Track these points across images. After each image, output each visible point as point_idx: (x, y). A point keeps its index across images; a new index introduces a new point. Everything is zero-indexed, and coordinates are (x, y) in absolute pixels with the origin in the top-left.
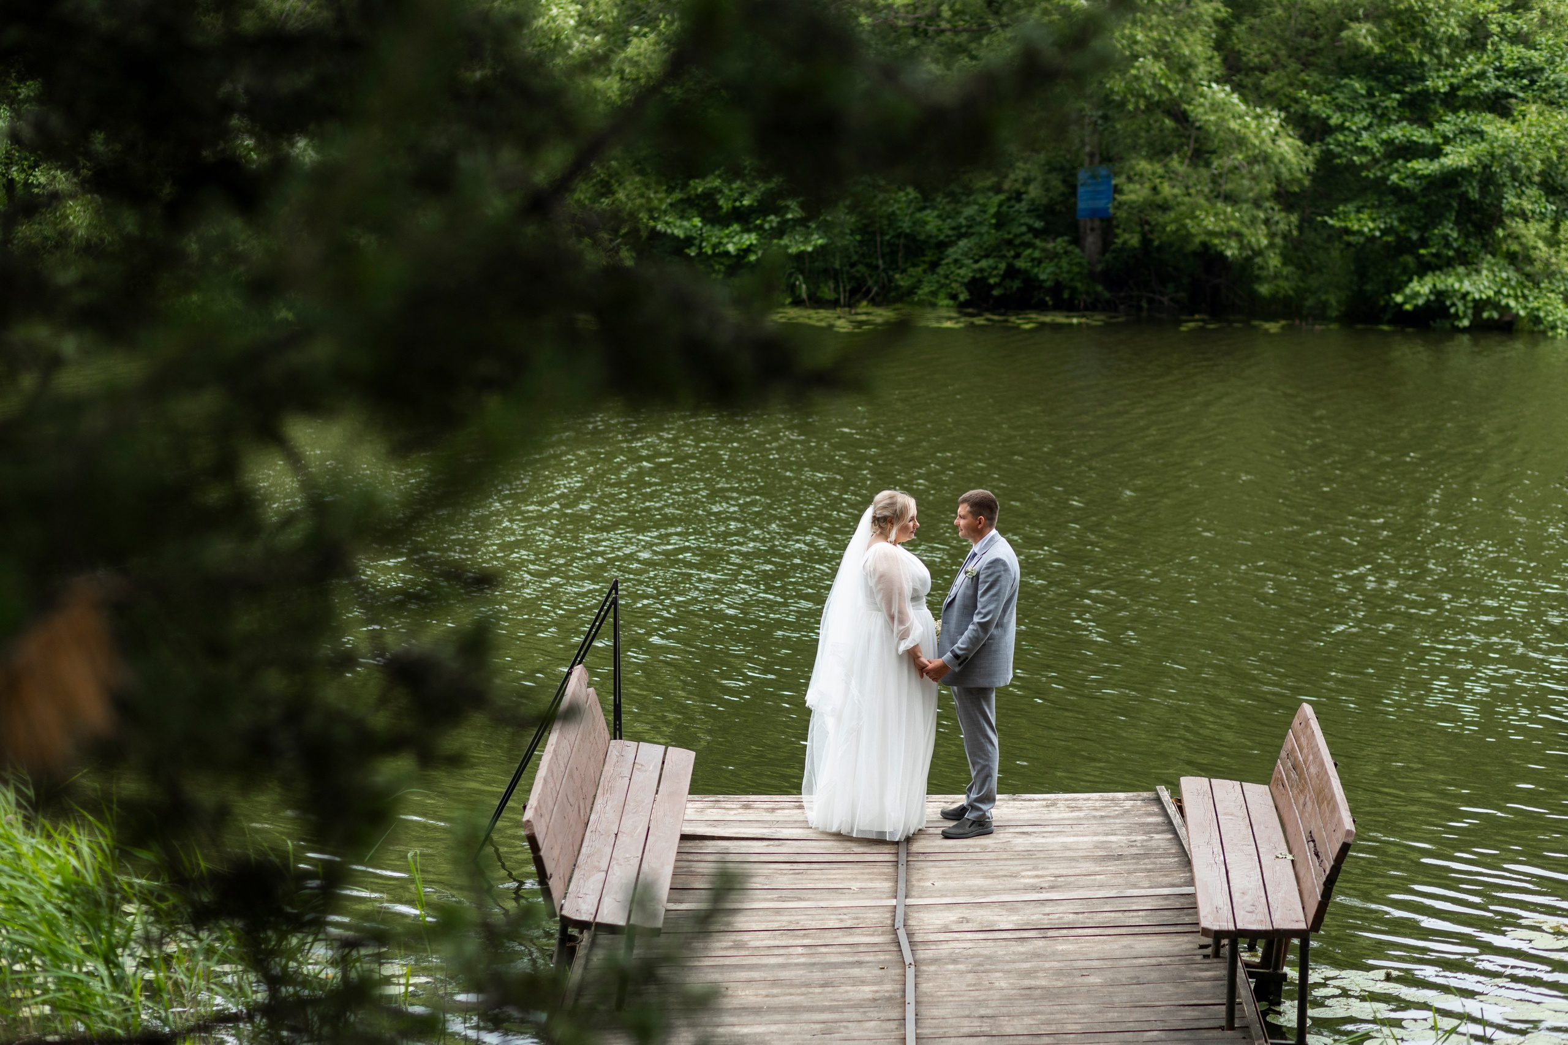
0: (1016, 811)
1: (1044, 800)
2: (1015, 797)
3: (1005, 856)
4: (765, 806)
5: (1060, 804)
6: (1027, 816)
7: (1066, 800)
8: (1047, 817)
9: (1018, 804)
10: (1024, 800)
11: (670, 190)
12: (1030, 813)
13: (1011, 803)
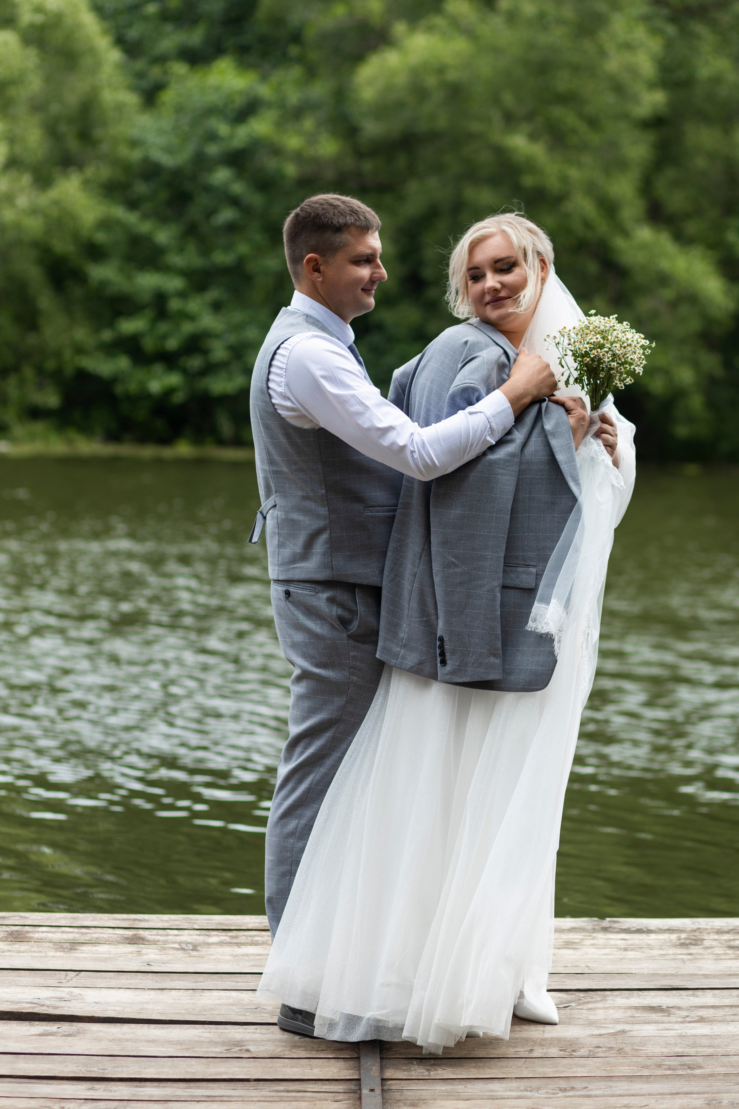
0: (619, 954)
1: (670, 930)
2: (607, 922)
3: (625, 1070)
4: (58, 935)
5: (709, 939)
6: (646, 967)
7: (720, 932)
8: (690, 968)
9: (616, 939)
10: (627, 931)
11: (97, 330)
12: (652, 958)
13: (601, 936)
